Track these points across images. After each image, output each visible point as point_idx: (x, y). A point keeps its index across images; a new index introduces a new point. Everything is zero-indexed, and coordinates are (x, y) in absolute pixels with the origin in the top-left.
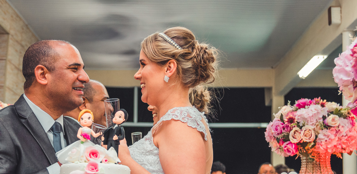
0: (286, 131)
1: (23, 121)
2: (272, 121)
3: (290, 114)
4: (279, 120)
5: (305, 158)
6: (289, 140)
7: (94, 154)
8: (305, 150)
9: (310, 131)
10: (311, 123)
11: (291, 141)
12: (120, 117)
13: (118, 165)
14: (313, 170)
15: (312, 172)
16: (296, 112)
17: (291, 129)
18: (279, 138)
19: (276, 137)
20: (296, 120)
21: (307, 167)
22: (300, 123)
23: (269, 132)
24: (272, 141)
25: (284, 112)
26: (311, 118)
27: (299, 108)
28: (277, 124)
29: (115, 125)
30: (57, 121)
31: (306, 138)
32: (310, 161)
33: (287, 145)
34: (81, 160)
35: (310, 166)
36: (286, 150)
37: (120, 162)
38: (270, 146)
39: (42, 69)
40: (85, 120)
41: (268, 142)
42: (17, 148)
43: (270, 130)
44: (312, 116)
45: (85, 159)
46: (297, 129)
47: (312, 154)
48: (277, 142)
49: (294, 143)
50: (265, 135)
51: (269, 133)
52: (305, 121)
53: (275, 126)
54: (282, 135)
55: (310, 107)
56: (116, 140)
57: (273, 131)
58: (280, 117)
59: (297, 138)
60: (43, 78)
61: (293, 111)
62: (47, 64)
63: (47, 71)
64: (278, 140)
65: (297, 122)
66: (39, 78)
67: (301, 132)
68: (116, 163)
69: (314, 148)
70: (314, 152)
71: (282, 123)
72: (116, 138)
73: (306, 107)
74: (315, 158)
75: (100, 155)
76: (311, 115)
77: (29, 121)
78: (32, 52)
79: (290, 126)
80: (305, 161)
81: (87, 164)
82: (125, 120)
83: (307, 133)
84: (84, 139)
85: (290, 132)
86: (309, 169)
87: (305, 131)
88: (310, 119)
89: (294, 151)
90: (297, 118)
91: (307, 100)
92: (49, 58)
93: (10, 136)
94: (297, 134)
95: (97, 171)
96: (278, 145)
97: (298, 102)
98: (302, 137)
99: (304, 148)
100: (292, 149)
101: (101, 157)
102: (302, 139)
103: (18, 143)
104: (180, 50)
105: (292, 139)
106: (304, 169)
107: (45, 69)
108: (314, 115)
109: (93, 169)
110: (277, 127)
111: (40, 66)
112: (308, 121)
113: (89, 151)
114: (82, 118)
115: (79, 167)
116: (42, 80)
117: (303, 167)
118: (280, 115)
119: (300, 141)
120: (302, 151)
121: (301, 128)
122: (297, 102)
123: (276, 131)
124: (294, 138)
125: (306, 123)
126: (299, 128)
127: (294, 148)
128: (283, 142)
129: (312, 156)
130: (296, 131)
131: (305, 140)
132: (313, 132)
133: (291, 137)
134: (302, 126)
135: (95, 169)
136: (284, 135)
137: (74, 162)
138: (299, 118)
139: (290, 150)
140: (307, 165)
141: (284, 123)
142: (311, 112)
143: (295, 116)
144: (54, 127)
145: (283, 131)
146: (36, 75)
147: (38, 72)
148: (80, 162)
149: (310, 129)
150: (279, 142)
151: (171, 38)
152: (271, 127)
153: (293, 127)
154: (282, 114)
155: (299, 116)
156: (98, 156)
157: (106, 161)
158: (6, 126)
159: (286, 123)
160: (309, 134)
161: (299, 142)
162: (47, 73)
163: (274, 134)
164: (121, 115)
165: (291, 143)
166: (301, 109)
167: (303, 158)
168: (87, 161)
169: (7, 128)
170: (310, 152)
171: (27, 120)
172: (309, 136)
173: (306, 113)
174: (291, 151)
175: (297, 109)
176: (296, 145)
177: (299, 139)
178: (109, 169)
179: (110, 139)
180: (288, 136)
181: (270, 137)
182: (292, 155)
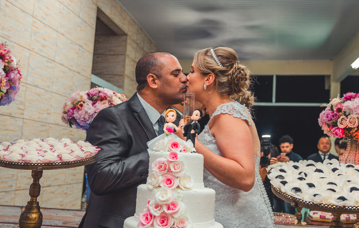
0: (335, 118)
1: (136, 114)
2: (324, 110)
3: (339, 105)
4: (329, 110)
5: (350, 140)
6: (337, 126)
7: (175, 145)
8: (350, 134)
9: (354, 119)
10: (356, 113)
11: (339, 126)
12: (197, 115)
13: (194, 154)
14: (356, 149)
15: (355, 150)
16: (344, 104)
17: (339, 117)
18: (329, 123)
19: (327, 122)
20: (343, 110)
21: (351, 147)
22: (346, 112)
23: (322, 118)
24: (324, 126)
25: (334, 103)
26: (356, 109)
27: (346, 100)
28: (328, 113)
29: (193, 121)
30: (162, 115)
31: (350, 124)
32: (354, 142)
33: (335, 129)
34: (165, 150)
35: (354, 146)
36: (335, 134)
37: (195, 151)
38: (322, 129)
39: (153, 77)
40: (170, 117)
41: (320, 126)
42: (129, 137)
43: (322, 117)
44: (357, 107)
45: (168, 149)
46: (344, 117)
47: (356, 137)
48: (328, 127)
49: (341, 128)
50: (318, 121)
51: (321, 120)
52: (350, 111)
53: (326, 115)
54: (332, 121)
55: (355, 99)
56: (193, 134)
57: (325, 118)
58: (330, 107)
59: (344, 124)
60: (153, 83)
61: (341, 102)
62: (156, 72)
63: (156, 78)
64: (329, 126)
65: (344, 111)
66: (151, 84)
67: (347, 120)
68: (192, 152)
69: (357, 132)
70: (358, 135)
71: (332, 112)
72: (193, 132)
73: (352, 99)
74: (358, 140)
75: (180, 146)
76: (355, 106)
77: (140, 115)
78: (142, 64)
79: (338, 114)
80: (350, 142)
81: (169, 153)
82: (200, 117)
83: (352, 120)
84: (169, 132)
85: (338, 120)
86: (353, 148)
87: (350, 119)
88: (354, 110)
89: (341, 134)
90: (344, 109)
91: (352, 94)
92: (157, 67)
93: (125, 127)
94: (344, 122)
95: (177, 159)
96: (329, 129)
97: (346, 95)
98: (348, 124)
99: (349, 132)
100: (339, 133)
101: (181, 148)
102: (348, 125)
103: (130, 133)
104: (220, 67)
105: (340, 125)
106: (349, 148)
107: (155, 76)
108: (358, 106)
109: (173, 158)
110: (328, 115)
111: (150, 74)
112: (353, 111)
113: (172, 142)
114: (167, 116)
115: (164, 155)
116: (153, 85)
117: (348, 147)
118: (331, 105)
119: (346, 126)
120: (348, 135)
121: (347, 116)
122: (344, 95)
123: (327, 119)
124: (341, 124)
125: (351, 112)
126: (346, 117)
127: (341, 132)
128: (333, 127)
129: (356, 138)
130: (343, 118)
131: (350, 126)
132: (356, 119)
133: (339, 124)
134: (348, 115)
135: (176, 157)
136: (334, 122)
137: (160, 151)
138: (346, 108)
139: (338, 133)
140: (351, 145)
141: (334, 112)
142: (356, 103)
143: (343, 107)
144: (160, 120)
145: (333, 119)
146: (148, 82)
147: (150, 80)
148: (164, 151)
149: (355, 117)
150: (329, 127)
151: (217, 56)
152: (323, 114)
153: (340, 116)
154: (333, 104)
155: (346, 107)
156: (178, 147)
157: (184, 150)
158: (123, 119)
159: (335, 112)
160: (354, 121)
161: (345, 128)
162: (156, 79)
163: (325, 120)
164: (197, 114)
165: (338, 128)
166: (348, 101)
167: (349, 140)
168: (170, 150)
169: (123, 121)
170: (354, 135)
171: (139, 114)
172: (354, 123)
173: (352, 104)
174: (339, 135)
175: (345, 101)
176: (343, 129)
177: (345, 125)
178: (186, 157)
179: (188, 132)
180: (337, 122)
181: (323, 123)
182: (339, 138)
